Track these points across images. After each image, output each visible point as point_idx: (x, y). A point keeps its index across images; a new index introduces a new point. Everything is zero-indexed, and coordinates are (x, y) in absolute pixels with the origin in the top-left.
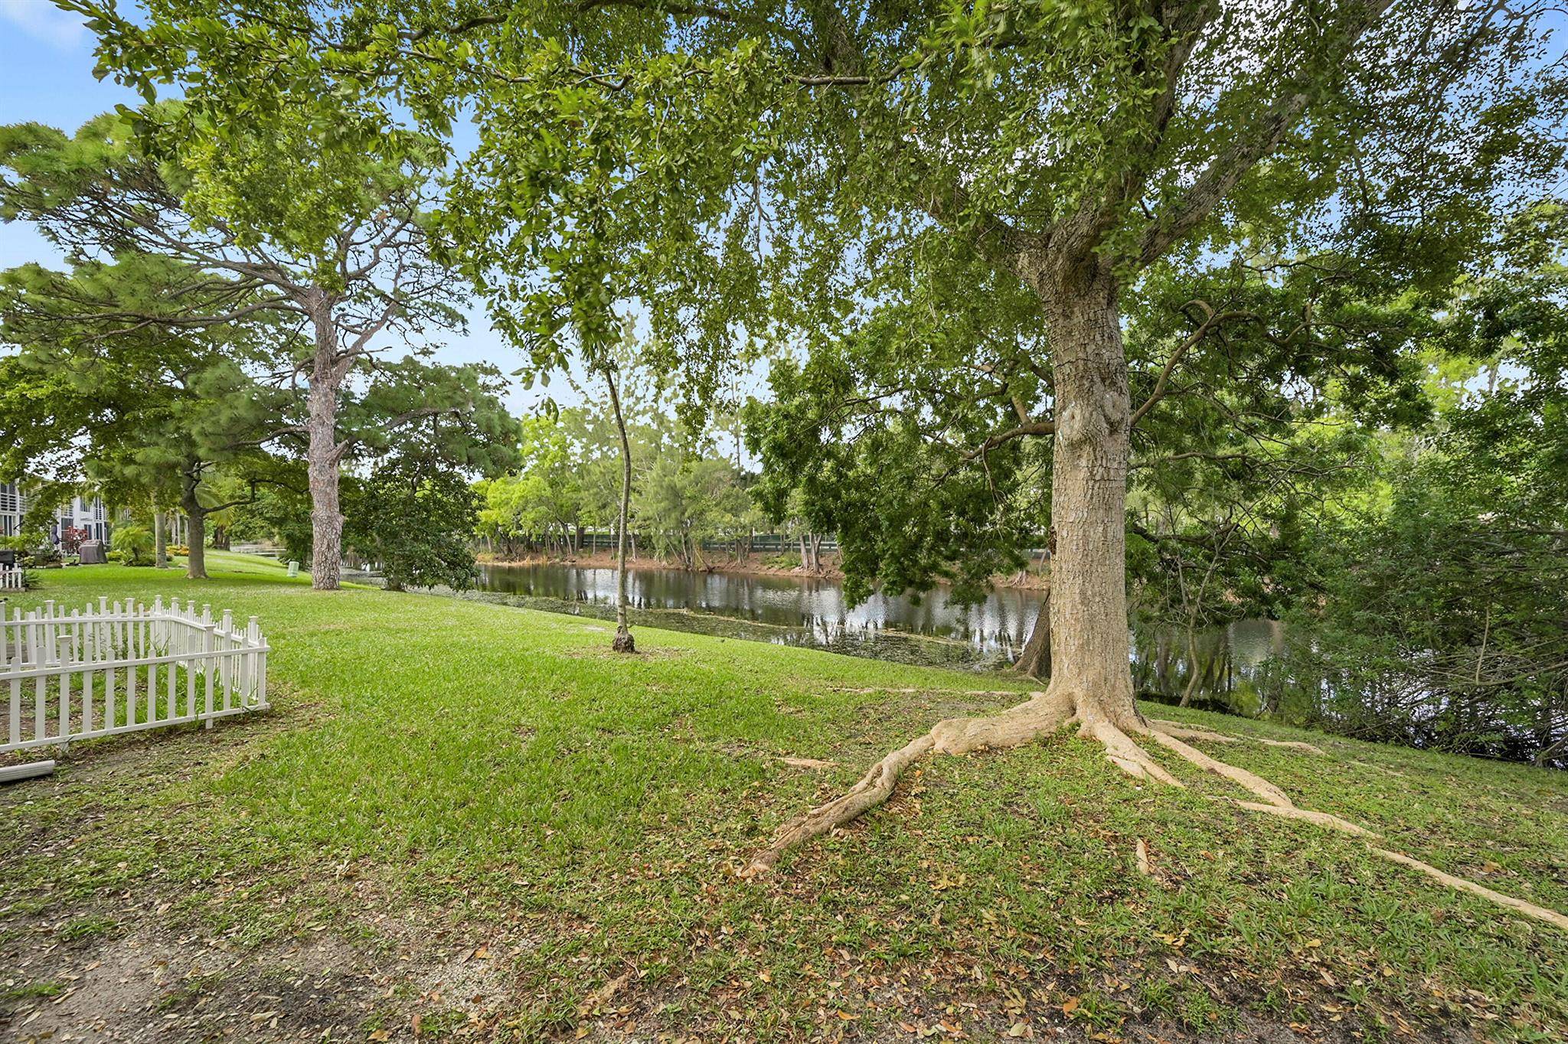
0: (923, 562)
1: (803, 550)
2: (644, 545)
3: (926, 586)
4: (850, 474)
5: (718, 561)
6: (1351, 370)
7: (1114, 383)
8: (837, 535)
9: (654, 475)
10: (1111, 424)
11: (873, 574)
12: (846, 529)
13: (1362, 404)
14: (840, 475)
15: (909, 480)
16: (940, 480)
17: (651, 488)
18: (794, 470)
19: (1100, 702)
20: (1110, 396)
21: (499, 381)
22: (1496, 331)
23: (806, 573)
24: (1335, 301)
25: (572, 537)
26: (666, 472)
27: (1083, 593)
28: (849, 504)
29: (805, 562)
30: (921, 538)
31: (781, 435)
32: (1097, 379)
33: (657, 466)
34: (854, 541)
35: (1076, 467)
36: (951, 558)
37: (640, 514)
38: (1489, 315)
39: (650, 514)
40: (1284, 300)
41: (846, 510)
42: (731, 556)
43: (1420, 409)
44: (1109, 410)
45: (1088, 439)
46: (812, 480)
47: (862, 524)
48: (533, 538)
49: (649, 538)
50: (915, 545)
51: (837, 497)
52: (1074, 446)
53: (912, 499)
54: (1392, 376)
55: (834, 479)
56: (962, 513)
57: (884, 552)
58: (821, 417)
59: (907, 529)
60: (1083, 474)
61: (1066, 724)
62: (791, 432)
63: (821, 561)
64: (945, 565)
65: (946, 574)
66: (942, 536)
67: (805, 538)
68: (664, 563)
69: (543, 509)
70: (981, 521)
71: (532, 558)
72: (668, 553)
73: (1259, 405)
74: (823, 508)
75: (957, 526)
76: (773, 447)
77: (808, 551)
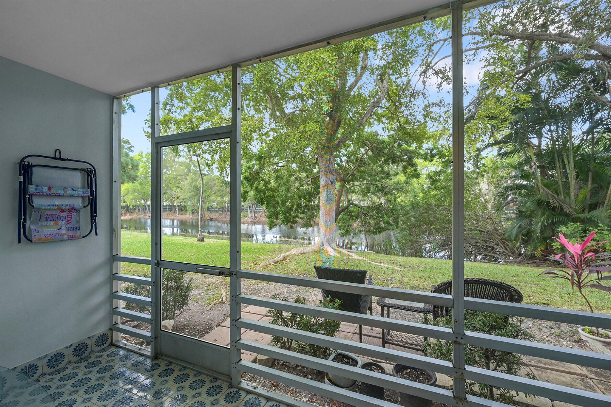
0: (293, 215)
1: (249, 211)
2: (182, 209)
3: (294, 222)
4: (269, 186)
5: (214, 215)
6: (404, 163)
7: (332, 173)
8: (264, 206)
9: (188, 181)
10: (331, 182)
11: (277, 219)
12: (268, 204)
13: (406, 172)
14: (266, 186)
15: (288, 190)
16: (298, 188)
17: (187, 187)
18: (252, 185)
19: (329, 243)
20: (331, 176)
21: (129, 146)
22: (433, 156)
23: (250, 220)
24: (399, 145)
25: (149, 206)
26: (193, 180)
27: (325, 219)
28: (269, 196)
29: (250, 215)
30: (292, 206)
31: (247, 174)
32: (328, 172)
33: (189, 178)
34: (270, 208)
35: (324, 191)
36: (303, 213)
37: (182, 197)
38: (431, 152)
39: (186, 197)
40: (389, 143)
41: (268, 198)
42: (220, 214)
43: (418, 174)
44: (331, 179)
45: (326, 185)
46: (257, 188)
47: (273, 203)
48: (131, 207)
49: (185, 207)
50: (291, 209)
51: (265, 193)
52: (324, 186)
53: (289, 195)
54: (412, 166)
55: (264, 188)
56: (305, 199)
57: (280, 211)
58: (260, 168)
59: (288, 204)
60: (325, 193)
61: (321, 248)
62: (250, 173)
63: (256, 215)
64: (301, 216)
65: (301, 218)
66: (299, 206)
67: (250, 207)
68: (191, 216)
69: (136, 194)
70: (310, 201)
71: (130, 215)
72: (193, 213)
73: (383, 171)
74: (260, 197)
75: (304, 203)
76: (245, 178)
77: (251, 212)
